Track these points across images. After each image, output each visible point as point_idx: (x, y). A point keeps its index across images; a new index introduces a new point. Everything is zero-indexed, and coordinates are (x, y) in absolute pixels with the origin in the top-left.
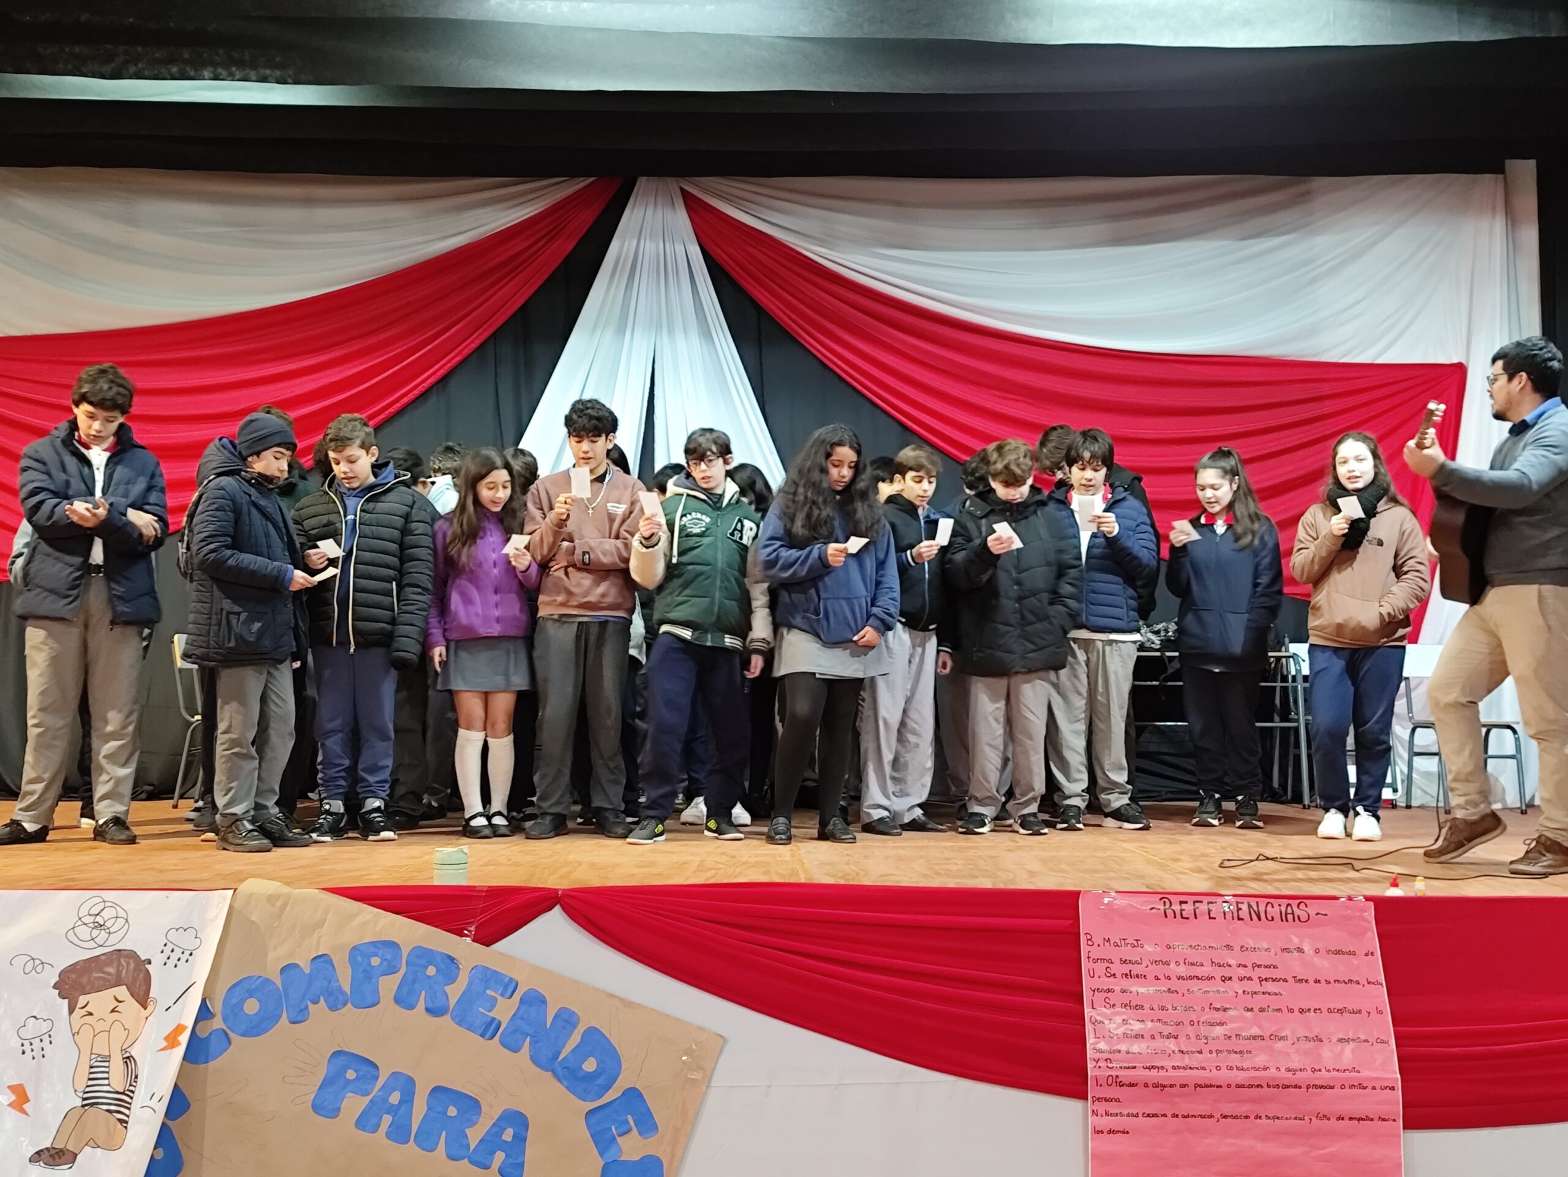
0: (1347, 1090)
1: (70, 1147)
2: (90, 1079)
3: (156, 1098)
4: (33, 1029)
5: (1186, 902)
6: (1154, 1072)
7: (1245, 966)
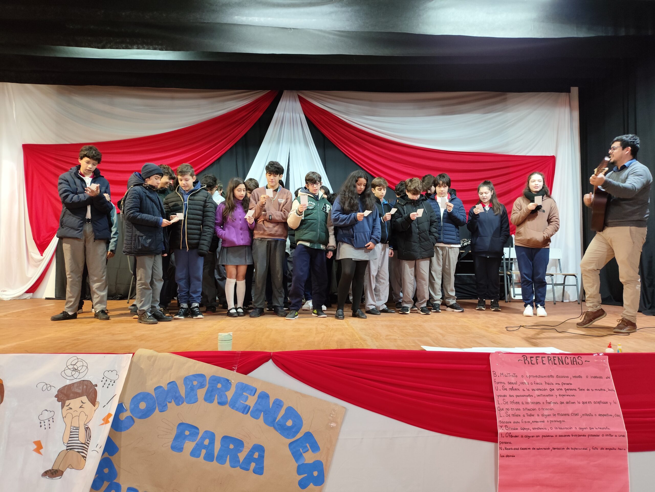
0: (605, 437)
1: (61, 469)
2: (70, 438)
3: (99, 447)
4: (46, 415)
5: (533, 357)
6: (525, 431)
7: (559, 384)
